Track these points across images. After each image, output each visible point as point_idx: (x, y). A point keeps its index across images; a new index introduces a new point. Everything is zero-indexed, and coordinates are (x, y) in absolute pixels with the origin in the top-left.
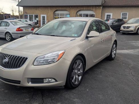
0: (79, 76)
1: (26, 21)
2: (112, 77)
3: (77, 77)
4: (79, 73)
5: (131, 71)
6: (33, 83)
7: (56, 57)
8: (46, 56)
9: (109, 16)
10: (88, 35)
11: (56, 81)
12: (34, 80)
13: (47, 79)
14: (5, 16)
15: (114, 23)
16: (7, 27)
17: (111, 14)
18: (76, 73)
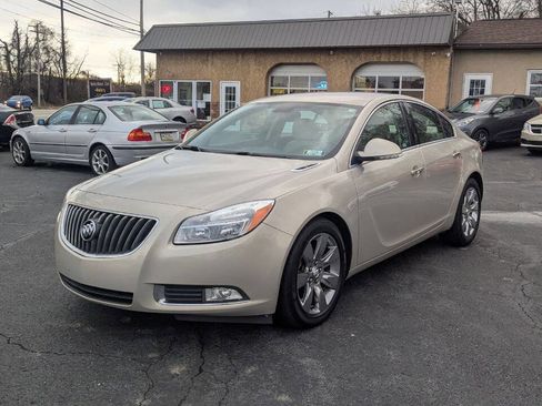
0: (325, 288)
1: (168, 105)
2: (449, 298)
3: (318, 290)
4: (325, 277)
5: (525, 282)
6: (170, 300)
7: (245, 221)
8: (214, 215)
9: (478, 86)
10: (361, 154)
11: (246, 297)
12: (174, 292)
13: (217, 291)
14: (92, 88)
15: (497, 113)
16: (96, 127)
17: (488, 78)
18: (313, 277)
